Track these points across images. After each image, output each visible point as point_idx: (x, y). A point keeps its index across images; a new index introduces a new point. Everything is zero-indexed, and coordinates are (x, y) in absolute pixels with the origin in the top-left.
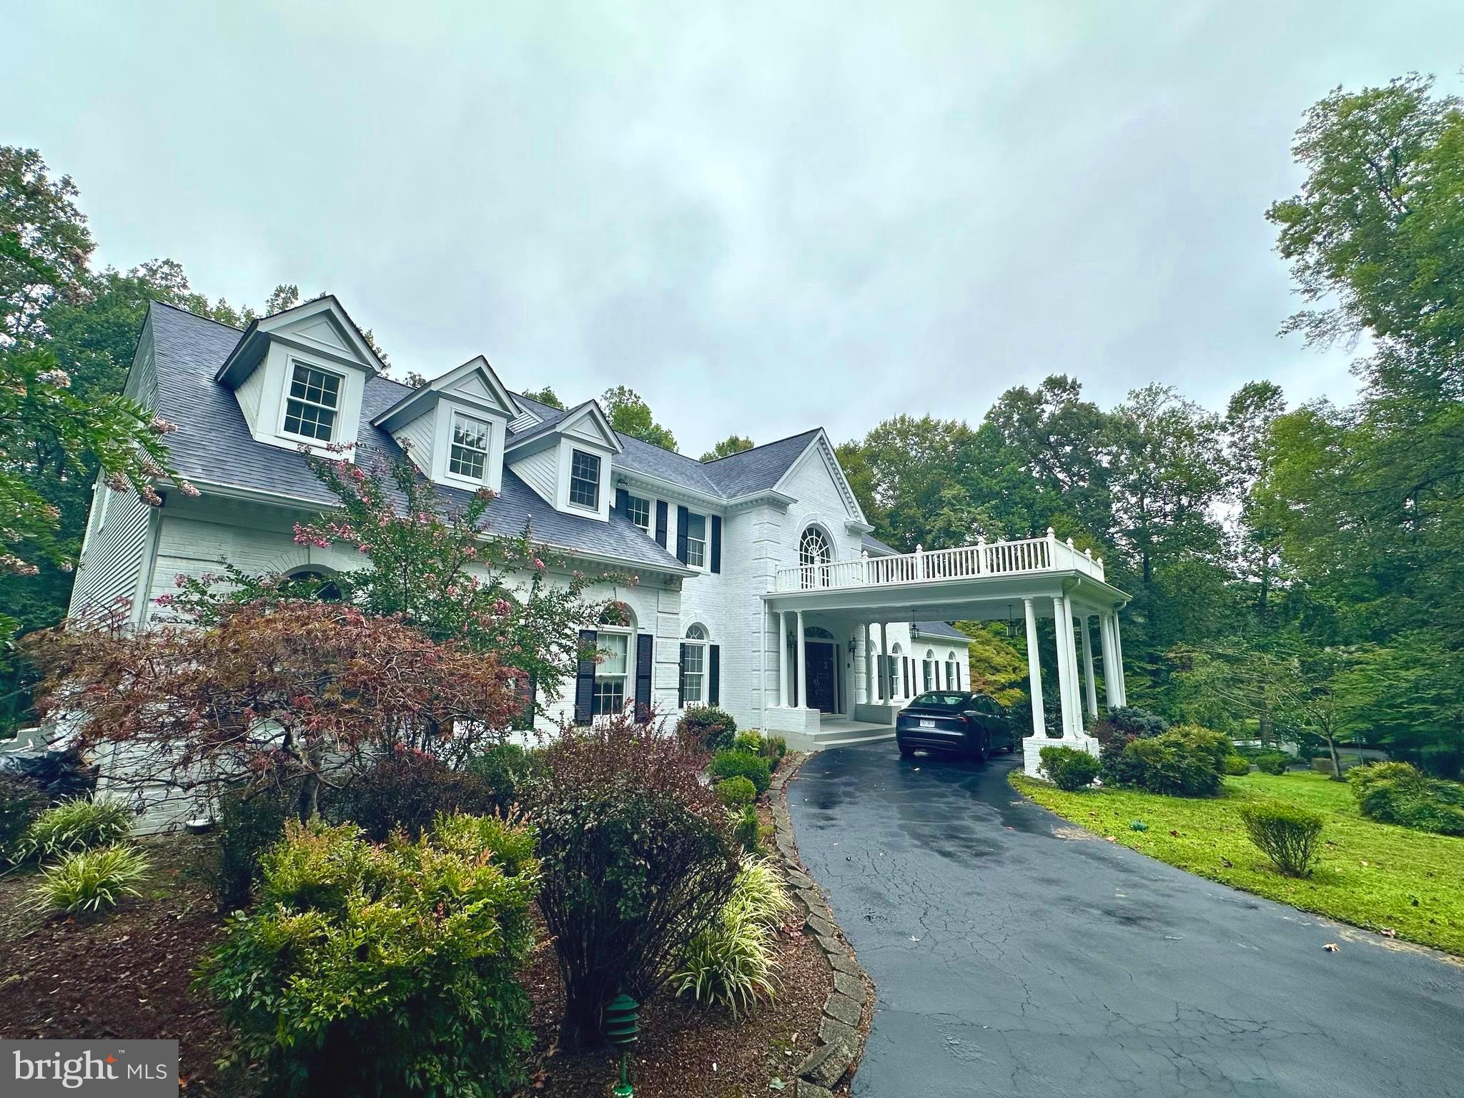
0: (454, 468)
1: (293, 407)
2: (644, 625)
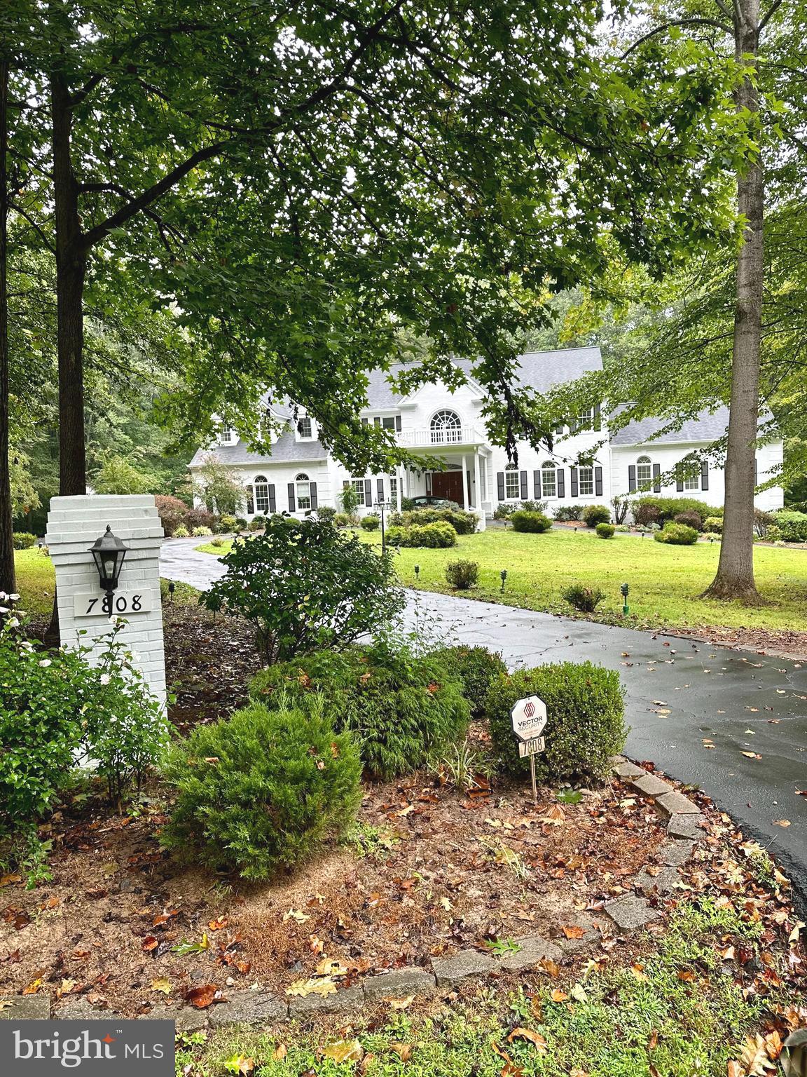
2: (312, 479)
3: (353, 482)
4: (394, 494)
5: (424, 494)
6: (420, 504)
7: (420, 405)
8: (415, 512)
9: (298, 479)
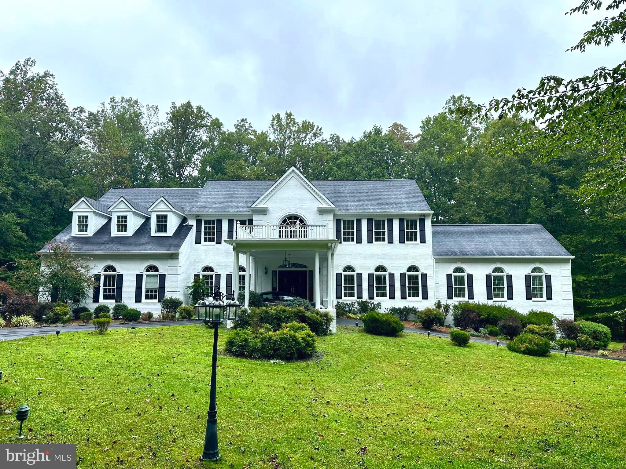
0: (118, 230)
1: (80, 226)
2: (162, 271)
3: (204, 276)
4: (242, 289)
5: (269, 290)
6: (266, 300)
7: (271, 209)
8: (264, 308)
9: (147, 270)
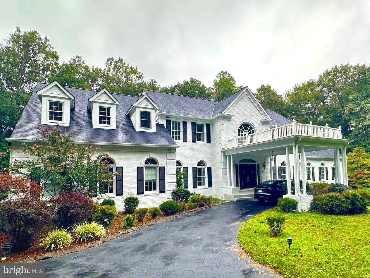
0: (101, 122)
1: (51, 113)
2: (161, 164)
9: (147, 163)
